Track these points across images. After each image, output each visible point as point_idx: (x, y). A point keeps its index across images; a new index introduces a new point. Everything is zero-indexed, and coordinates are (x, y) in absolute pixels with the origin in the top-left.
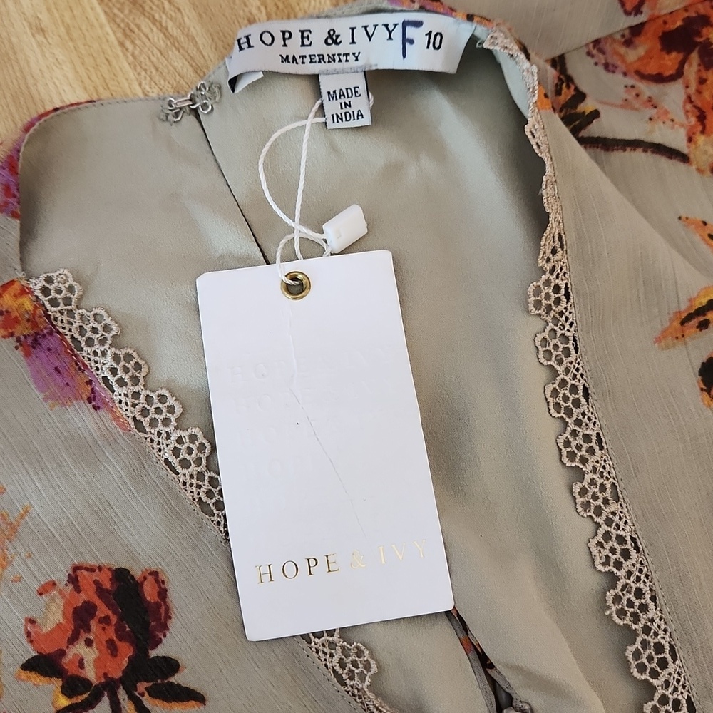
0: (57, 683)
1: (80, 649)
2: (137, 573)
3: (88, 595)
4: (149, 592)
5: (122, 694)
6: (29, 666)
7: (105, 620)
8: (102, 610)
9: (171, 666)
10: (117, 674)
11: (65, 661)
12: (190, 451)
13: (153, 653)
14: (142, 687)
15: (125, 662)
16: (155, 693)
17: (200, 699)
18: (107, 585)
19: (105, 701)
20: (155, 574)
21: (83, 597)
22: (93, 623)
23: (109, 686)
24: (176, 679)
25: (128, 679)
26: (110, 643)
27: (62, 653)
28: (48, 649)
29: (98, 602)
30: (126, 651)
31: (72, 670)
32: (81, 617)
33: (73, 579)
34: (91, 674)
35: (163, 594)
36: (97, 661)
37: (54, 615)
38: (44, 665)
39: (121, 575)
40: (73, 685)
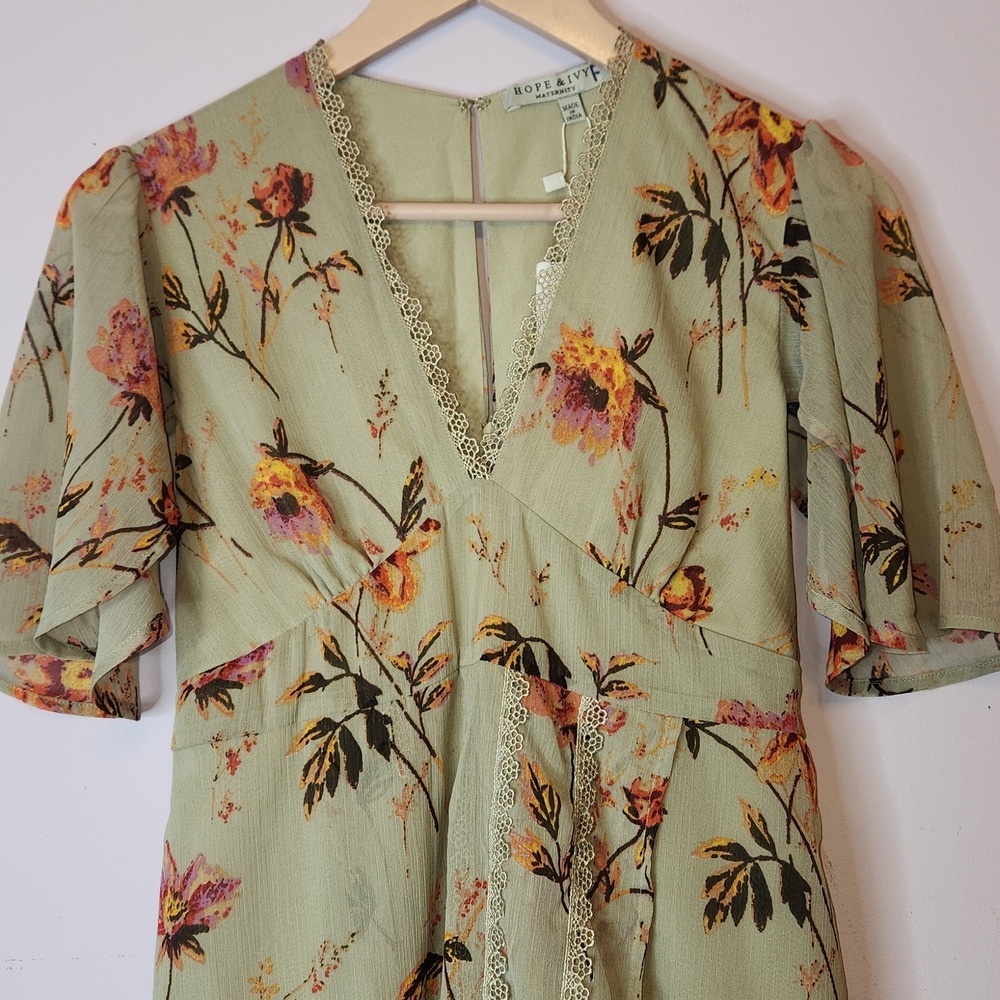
0: (260, 212)
1: (272, 200)
2: (303, 172)
3: (282, 178)
4: (306, 183)
5: (284, 224)
6: (251, 202)
7: (285, 190)
8: (285, 186)
9: (306, 217)
10: (284, 215)
11: (265, 204)
12: (341, 125)
13: (300, 210)
14: (292, 223)
15: (288, 210)
16: (297, 227)
17: (314, 233)
18: (290, 175)
19: (276, 225)
20: (310, 175)
21: (279, 178)
22: (280, 191)
23: (279, 220)
24: (306, 223)
25: (288, 219)
26: (285, 201)
27: (265, 200)
28: (259, 197)
29: (285, 183)
30: (290, 206)
31: (267, 209)
32: (277, 186)
33: (278, 169)
34: (273, 212)
35: (311, 185)
36: (277, 208)
37: (266, 183)
38: (256, 203)
39: (297, 172)
40: (265, 215)
